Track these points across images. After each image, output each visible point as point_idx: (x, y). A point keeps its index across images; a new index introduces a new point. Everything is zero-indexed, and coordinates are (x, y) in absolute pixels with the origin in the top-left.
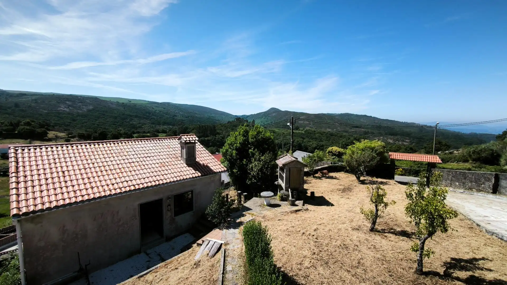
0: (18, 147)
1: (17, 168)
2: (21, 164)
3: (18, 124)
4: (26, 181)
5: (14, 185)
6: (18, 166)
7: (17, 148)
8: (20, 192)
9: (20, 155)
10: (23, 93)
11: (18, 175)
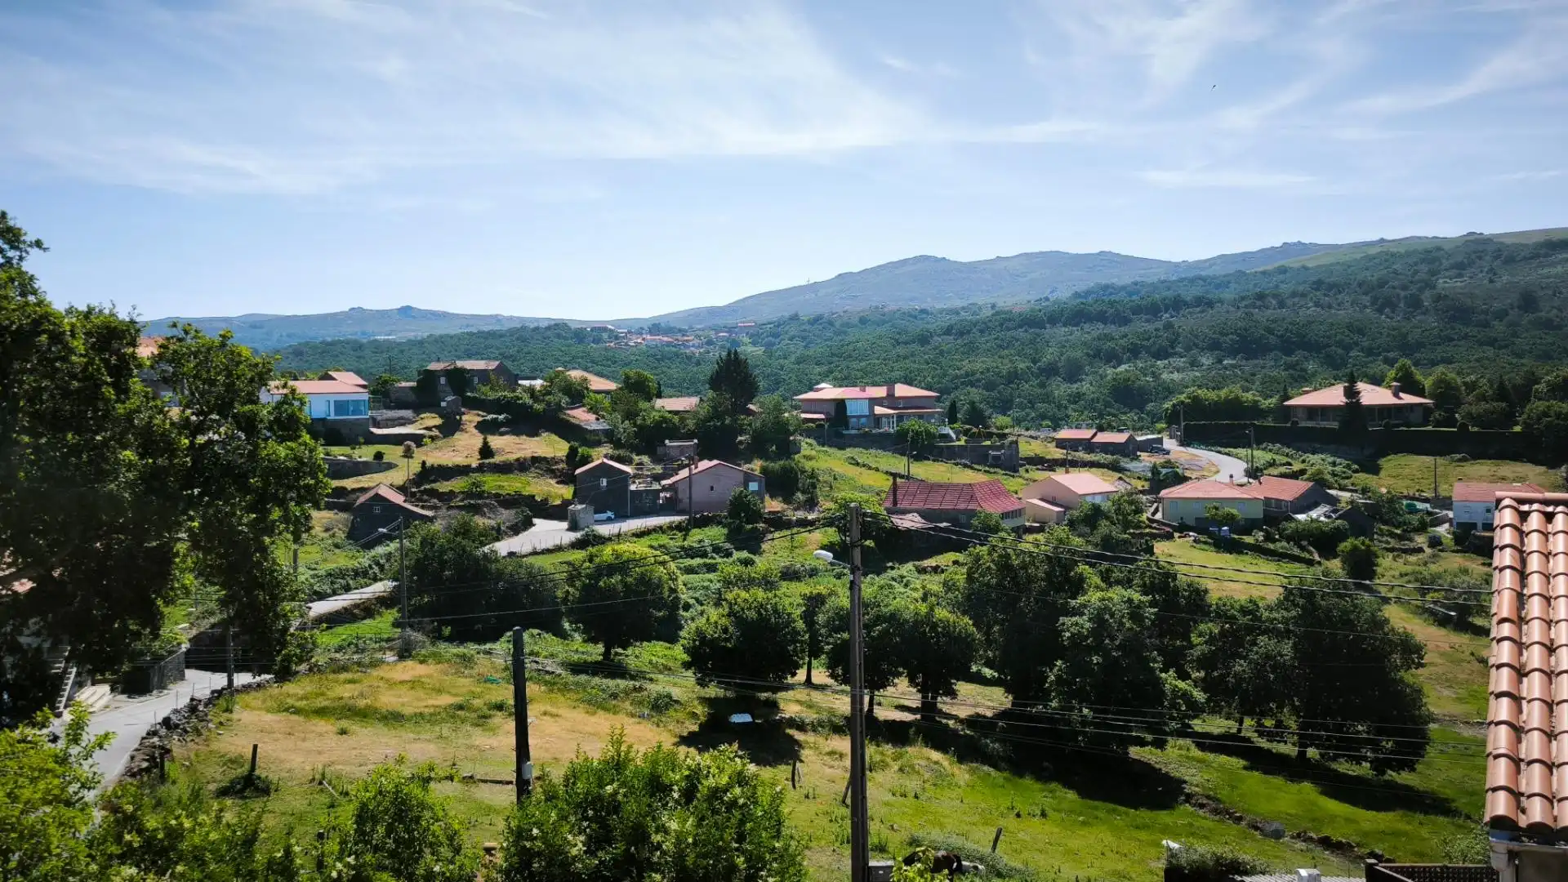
0: (1531, 502)
1: (1521, 599)
2: (1535, 584)
3: (1524, 393)
4: (1552, 672)
5: (1503, 680)
6: (1525, 592)
7: (1526, 508)
8: (1524, 717)
9: (1534, 542)
10: (1555, 237)
11: (1521, 638)
